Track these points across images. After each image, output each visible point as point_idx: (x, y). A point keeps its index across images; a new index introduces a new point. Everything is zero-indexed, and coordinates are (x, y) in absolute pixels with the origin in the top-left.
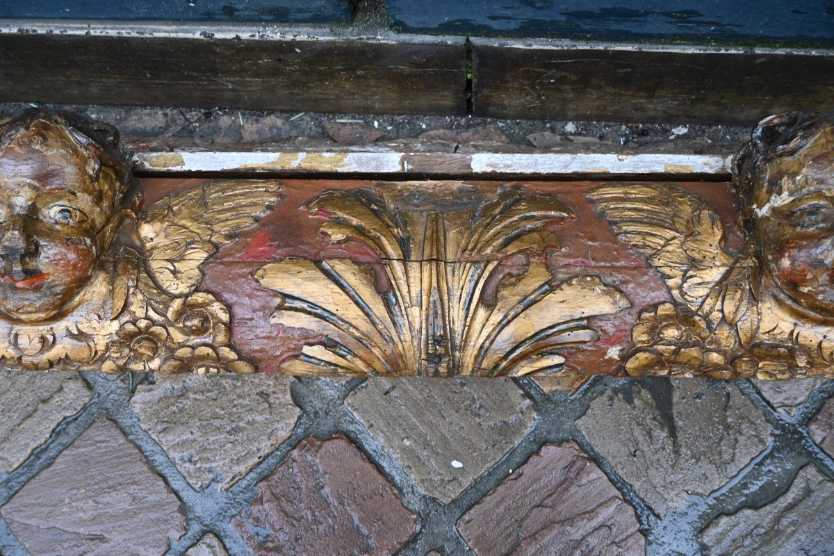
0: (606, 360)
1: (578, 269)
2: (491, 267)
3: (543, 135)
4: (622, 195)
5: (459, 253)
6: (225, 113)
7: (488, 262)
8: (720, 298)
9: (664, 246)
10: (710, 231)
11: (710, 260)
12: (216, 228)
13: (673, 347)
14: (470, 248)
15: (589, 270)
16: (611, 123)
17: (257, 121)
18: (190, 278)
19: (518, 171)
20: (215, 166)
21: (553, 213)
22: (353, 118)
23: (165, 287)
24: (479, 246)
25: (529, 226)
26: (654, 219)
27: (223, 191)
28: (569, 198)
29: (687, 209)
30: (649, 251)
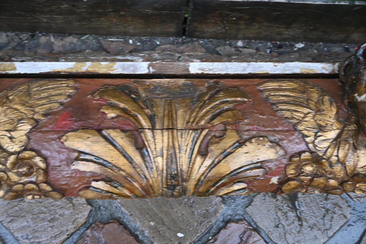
0: (270, 184)
1: (254, 133)
2: (204, 133)
3: (225, 48)
4: (277, 87)
5: (185, 124)
6: (43, 35)
7: (203, 129)
8: (336, 149)
9: (303, 118)
10: (330, 108)
11: (330, 126)
12: (37, 109)
13: (309, 177)
14: (191, 121)
15: (261, 133)
16: (262, 41)
17: (62, 39)
18: (21, 142)
19: (217, 73)
20: (36, 71)
21: (239, 99)
22: (118, 38)
23: (5, 147)
24: (197, 120)
25: (226, 107)
26: (297, 101)
27: (41, 86)
28: (247, 89)
29: (315, 96)
30: (295, 121)
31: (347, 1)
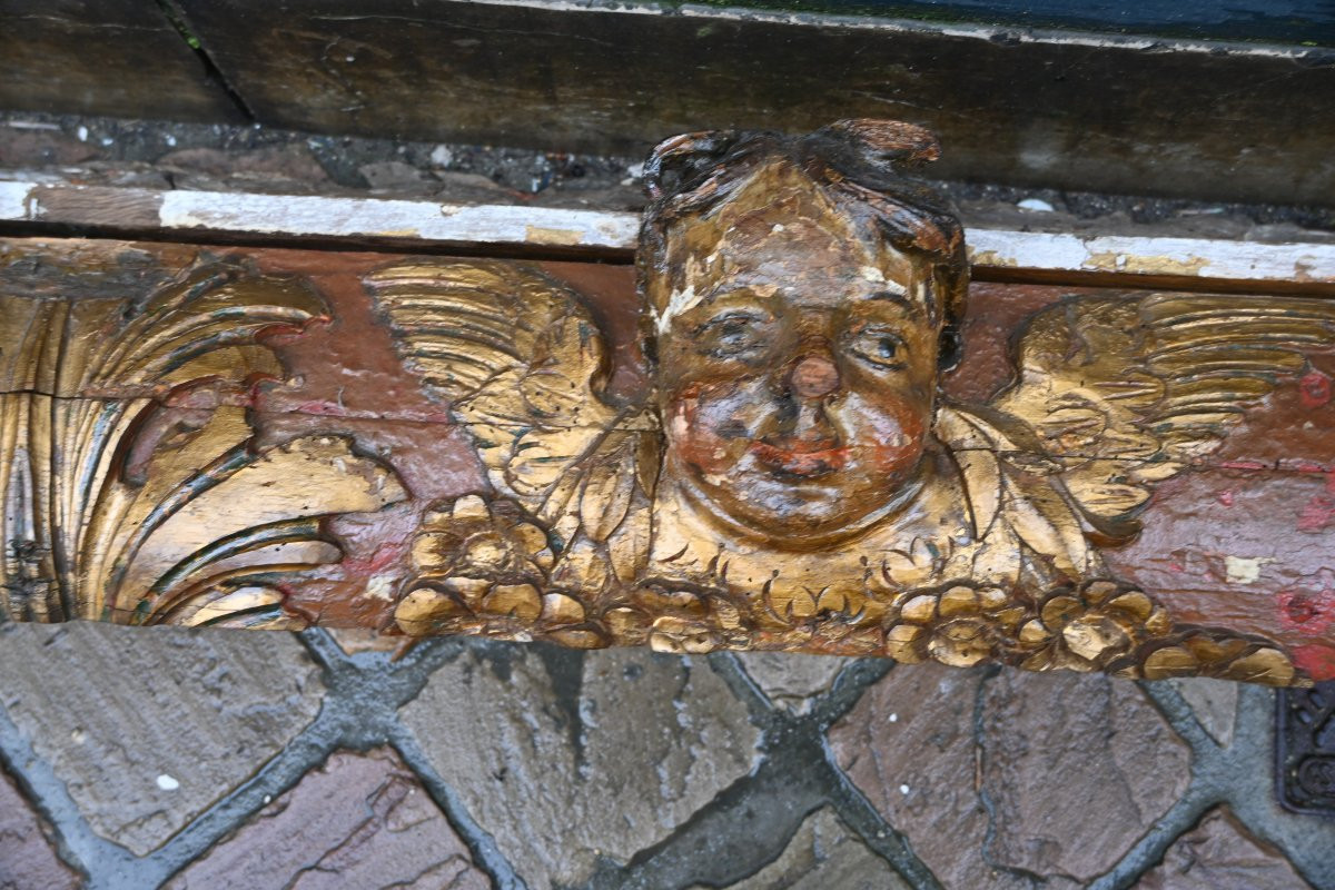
0: (366, 601)
1: (312, 423)
2: (134, 410)
3: (389, 168)
4: (431, 282)
5: (84, 381)
7: (131, 400)
8: (578, 489)
9: (487, 383)
10: (576, 357)
11: (567, 415)
13: (483, 582)
14: (104, 371)
15: (335, 424)
16: (518, 151)
19: (247, 228)
21: (280, 310)
22: (43, 120)
24: (122, 367)
25: (224, 335)
26: (478, 329)
28: (328, 283)
29: (542, 316)
30: (455, 392)
31: (655, 5)
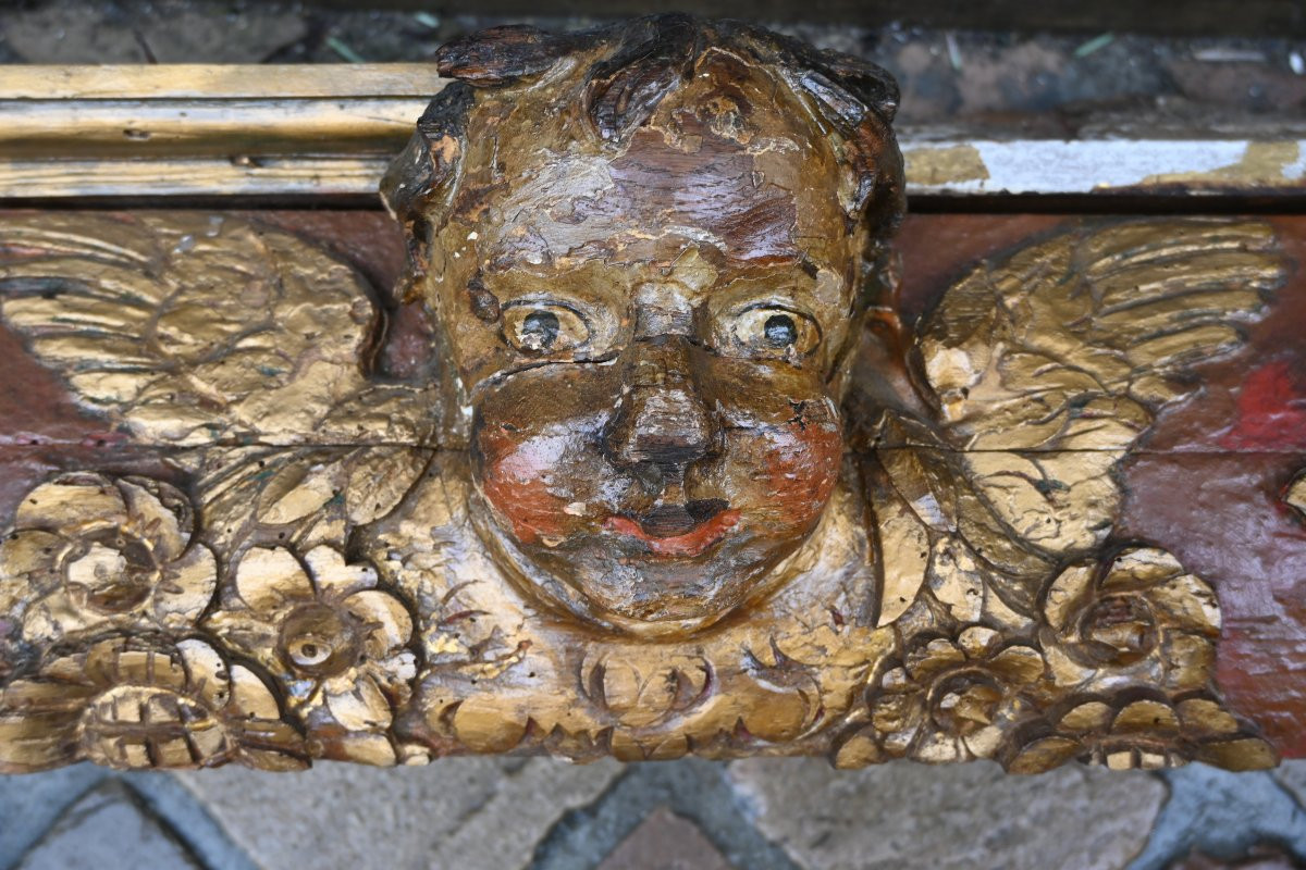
6: (913, 38)
12: (1140, 356)
17: (995, 57)
18: (1093, 505)
20: (1074, 181)
23: (1021, 529)
27: (1125, 249)
